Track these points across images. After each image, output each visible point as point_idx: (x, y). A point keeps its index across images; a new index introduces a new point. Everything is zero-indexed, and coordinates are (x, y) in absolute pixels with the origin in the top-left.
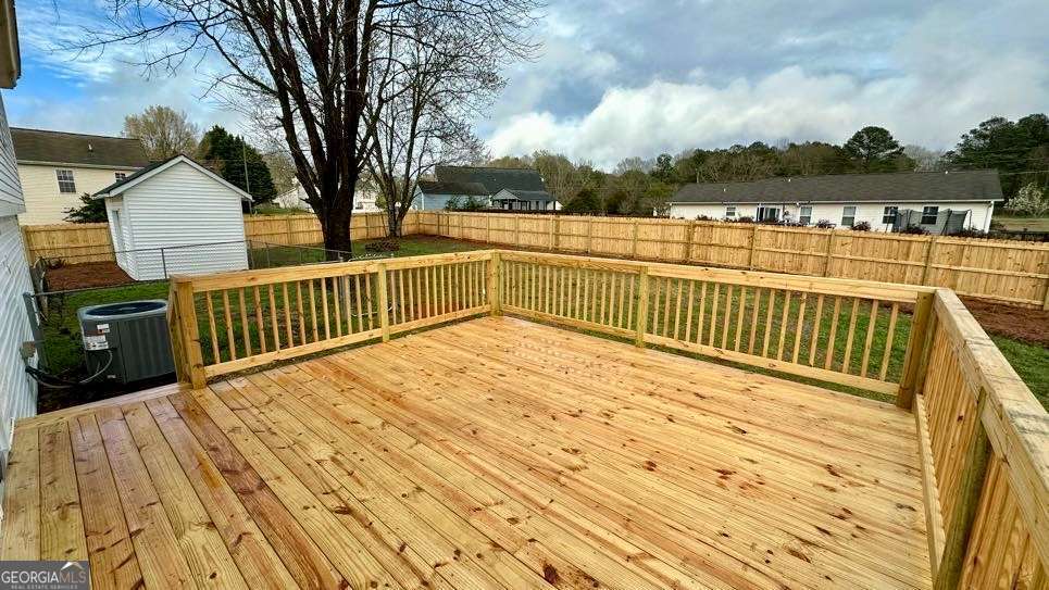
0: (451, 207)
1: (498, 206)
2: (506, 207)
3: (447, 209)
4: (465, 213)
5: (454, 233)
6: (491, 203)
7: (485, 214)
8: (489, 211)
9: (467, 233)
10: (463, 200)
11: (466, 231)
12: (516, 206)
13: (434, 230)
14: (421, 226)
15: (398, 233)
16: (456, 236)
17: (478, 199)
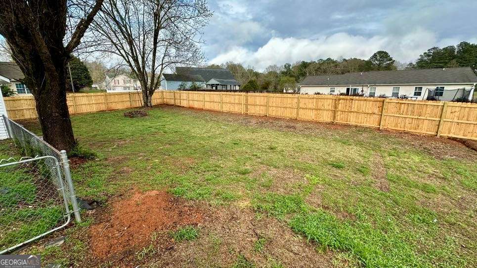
0: (182, 88)
1: (209, 88)
2: (214, 88)
3: (180, 89)
4: (190, 92)
5: (184, 103)
6: (206, 86)
7: (202, 92)
8: (204, 90)
9: (192, 104)
10: (189, 84)
11: (191, 102)
12: (219, 88)
13: (172, 102)
14: (165, 100)
15: (149, 104)
16: (185, 105)
17: (198, 84)
